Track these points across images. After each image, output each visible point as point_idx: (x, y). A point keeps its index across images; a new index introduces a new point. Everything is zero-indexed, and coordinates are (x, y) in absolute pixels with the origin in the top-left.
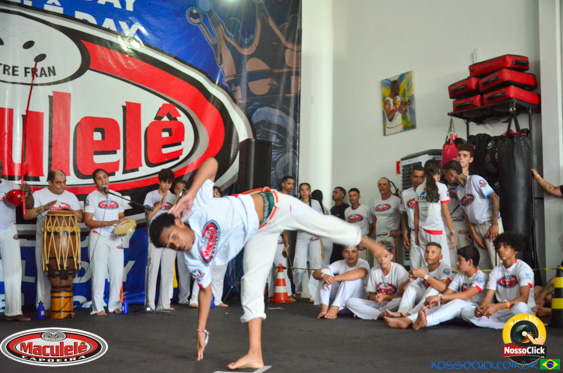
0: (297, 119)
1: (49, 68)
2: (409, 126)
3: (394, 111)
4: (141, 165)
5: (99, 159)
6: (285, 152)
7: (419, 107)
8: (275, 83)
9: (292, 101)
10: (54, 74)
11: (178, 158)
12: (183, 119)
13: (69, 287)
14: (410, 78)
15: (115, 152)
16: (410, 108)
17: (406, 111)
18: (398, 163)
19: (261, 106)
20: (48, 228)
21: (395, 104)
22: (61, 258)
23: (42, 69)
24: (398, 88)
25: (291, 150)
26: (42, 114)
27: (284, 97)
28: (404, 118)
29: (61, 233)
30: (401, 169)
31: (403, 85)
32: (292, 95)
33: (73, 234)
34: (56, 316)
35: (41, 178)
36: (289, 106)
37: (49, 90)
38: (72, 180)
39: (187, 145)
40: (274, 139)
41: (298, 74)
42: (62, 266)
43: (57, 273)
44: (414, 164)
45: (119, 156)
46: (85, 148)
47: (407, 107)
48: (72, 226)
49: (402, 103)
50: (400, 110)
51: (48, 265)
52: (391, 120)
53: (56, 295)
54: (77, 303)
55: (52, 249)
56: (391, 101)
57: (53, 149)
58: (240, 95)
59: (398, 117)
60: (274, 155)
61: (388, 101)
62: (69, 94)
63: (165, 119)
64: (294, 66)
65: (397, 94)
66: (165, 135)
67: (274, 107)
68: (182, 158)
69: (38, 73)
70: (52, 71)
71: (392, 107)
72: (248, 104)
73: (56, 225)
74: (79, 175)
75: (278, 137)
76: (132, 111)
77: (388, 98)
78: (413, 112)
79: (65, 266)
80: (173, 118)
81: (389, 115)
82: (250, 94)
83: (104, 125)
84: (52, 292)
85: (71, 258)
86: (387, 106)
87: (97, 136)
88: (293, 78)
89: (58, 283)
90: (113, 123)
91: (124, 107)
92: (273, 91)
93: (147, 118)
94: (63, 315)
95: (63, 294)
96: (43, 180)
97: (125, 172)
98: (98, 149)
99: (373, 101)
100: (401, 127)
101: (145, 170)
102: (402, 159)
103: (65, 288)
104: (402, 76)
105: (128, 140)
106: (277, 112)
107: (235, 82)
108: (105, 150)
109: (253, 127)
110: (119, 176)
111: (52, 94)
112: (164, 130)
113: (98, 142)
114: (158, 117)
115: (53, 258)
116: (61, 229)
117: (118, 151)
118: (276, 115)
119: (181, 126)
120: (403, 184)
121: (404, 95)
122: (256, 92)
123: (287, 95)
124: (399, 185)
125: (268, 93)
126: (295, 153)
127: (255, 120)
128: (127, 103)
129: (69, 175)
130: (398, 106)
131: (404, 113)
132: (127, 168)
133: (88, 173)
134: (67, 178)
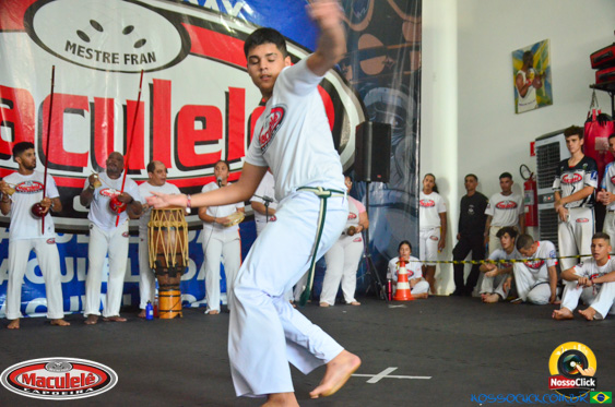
0: (417, 98)
1: (149, 55)
2: (545, 101)
3: (527, 86)
4: (244, 155)
5: (200, 150)
6: (404, 136)
7: (556, 80)
8: (391, 60)
9: (412, 79)
10: (154, 60)
13: (177, 285)
14: (546, 48)
15: (217, 142)
16: (546, 82)
17: (541, 85)
18: (532, 144)
19: (372, 87)
20: (155, 223)
21: (528, 78)
22: (170, 254)
23: (143, 55)
24: (532, 60)
25: (411, 133)
26: (143, 103)
27: (404, 75)
28: (539, 93)
29: (169, 228)
30: (535, 151)
31: (537, 56)
32: (412, 72)
33: (181, 229)
34: (165, 316)
35: (142, 171)
36: (408, 86)
38: (174, 172)
40: (391, 121)
41: (418, 48)
42: (170, 263)
43: (166, 270)
44: (550, 145)
45: (221, 146)
46: (187, 139)
47: (542, 80)
48: (180, 220)
49: (536, 76)
50: (534, 84)
51: (156, 262)
53: (165, 293)
54: (186, 303)
55: (160, 245)
56: (524, 74)
58: (349, 76)
59: (532, 92)
60: (394, 139)
61: (520, 75)
62: (170, 82)
64: (414, 40)
65: (531, 67)
67: (390, 87)
69: (139, 59)
70: (151, 57)
71: (525, 81)
72: (360, 85)
73: (164, 220)
74: (181, 167)
75: (397, 119)
76: (235, 97)
77: (520, 72)
78: (549, 86)
79: (174, 262)
81: (521, 90)
82: (361, 75)
83: (206, 114)
84: (160, 291)
85: (179, 254)
86: (519, 81)
87: (198, 125)
88: (413, 54)
89: (166, 281)
90: (215, 110)
91: (227, 93)
92: (388, 70)
93: (251, 105)
94: (172, 315)
95: (171, 292)
96: (144, 174)
98: (199, 140)
99: (503, 76)
100: (536, 103)
102: (537, 140)
103: (175, 286)
104: (536, 46)
105: (230, 129)
106: (395, 92)
107: (346, 61)
108: (206, 139)
109: (366, 110)
111: (152, 82)
113: (199, 131)
114: (263, 103)
115: (161, 255)
116: (168, 224)
117: (220, 141)
118: (393, 96)
120: (539, 167)
121: (538, 67)
122: (368, 73)
123: (406, 73)
124: (534, 168)
125: (383, 72)
126: (415, 136)
127: (367, 102)
128: (230, 88)
129: (170, 167)
130: (531, 80)
131: (538, 88)
132: (229, 159)
133: (189, 165)
134: (169, 170)
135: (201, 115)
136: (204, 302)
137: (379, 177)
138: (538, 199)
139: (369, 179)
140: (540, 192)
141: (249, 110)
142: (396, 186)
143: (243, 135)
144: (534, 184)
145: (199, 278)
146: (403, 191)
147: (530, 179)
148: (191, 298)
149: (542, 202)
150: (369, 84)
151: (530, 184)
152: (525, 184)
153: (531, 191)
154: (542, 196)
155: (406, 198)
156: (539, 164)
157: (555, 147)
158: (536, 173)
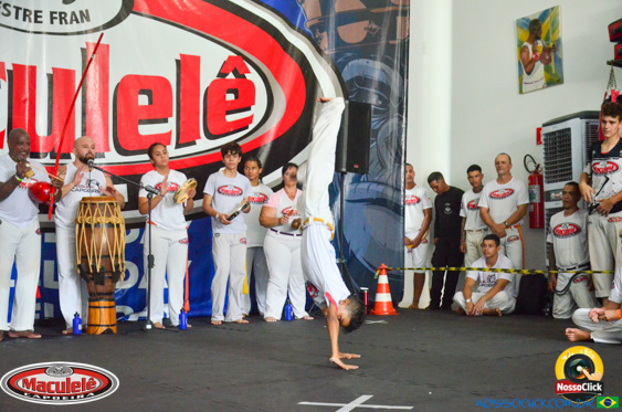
0: (404, 73)
1: (81, 12)
2: (554, 80)
3: (533, 62)
4: (199, 138)
5: (145, 130)
6: (387, 119)
7: (568, 54)
8: (374, 26)
9: (398, 49)
10: (88, 20)
11: (247, 128)
12: (253, 76)
13: (110, 293)
14: (557, 15)
15: (166, 121)
16: (556, 57)
17: (550, 60)
18: (539, 130)
19: (353, 58)
21: (534, 52)
22: (94, 258)
23: (74, 14)
24: (539, 30)
25: (397, 114)
26: (74, 71)
27: (388, 45)
28: (547, 70)
30: (542, 138)
31: (546, 26)
32: (397, 42)
36: (393, 57)
37: (81, 41)
38: (113, 157)
39: (258, 111)
40: (373, 100)
41: (406, 13)
42: (94, 268)
44: (560, 131)
45: (170, 126)
47: (551, 55)
49: (544, 50)
50: (542, 59)
52: (529, 73)
56: (530, 47)
57: (87, 118)
58: (324, 44)
59: (540, 68)
60: (375, 122)
61: (525, 47)
62: (108, 46)
63: (231, 76)
64: (401, 3)
65: (539, 38)
66: (230, 97)
67: (374, 59)
68: (251, 127)
70: (85, 15)
71: (531, 55)
72: (337, 56)
74: (121, 151)
75: (380, 98)
76: (187, 66)
77: (525, 44)
78: (559, 62)
80: (240, 75)
81: (526, 66)
82: (339, 42)
83: (153, 86)
85: (106, 257)
86: (524, 54)
87: (143, 100)
88: (399, 19)
90: (164, 82)
91: (177, 61)
92: (371, 38)
93: (207, 76)
97: (178, 146)
98: (144, 117)
99: (505, 47)
100: (544, 81)
101: (204, 144)
102: (545, 125)
104: (545, 14)
105: (182, 104)
106: (378, 65)
107: (321, 26)
108: (153, 118)
110: (172, 151)
111: (85, 46)
112: (229, 92)
114: (222, 74)
115: (84, 257)
117: (170, 119)
118: (376, 69)
119: (251, 85)
120: (546, 158)
121: (547, 39)
122: (347, 40)
123: (391, 42)
124: (541, 159)
125: (365, 40)
126: (400, 119)
127: (347, 76)
128: (181, 55)
129: (108, 150)
130: (538, 54)
131: (547, 63)
132: (181, 141)
133: (130, 149)
134: (106, 154)
135: (147, 88)
136: (145, 314)
137: (356, 166)
138: (545, 196)
139: (344, 170)
140: (547, 187)
141: (204, 84)
142: (376, 178)
143: (198, 113)
144: (540, 178)
145: (141, 286)
146: (386, 184)
147: (536, 172)
148: (128, 310)
149: (549, 200)
150: (349, 54)
151: (535, 178)
152: (530, 178)
153: (537, 186)
154: (549, 193)
155: (390, 193)
156: (546, 154)
157: (566, 134)
158: (542, 165)
